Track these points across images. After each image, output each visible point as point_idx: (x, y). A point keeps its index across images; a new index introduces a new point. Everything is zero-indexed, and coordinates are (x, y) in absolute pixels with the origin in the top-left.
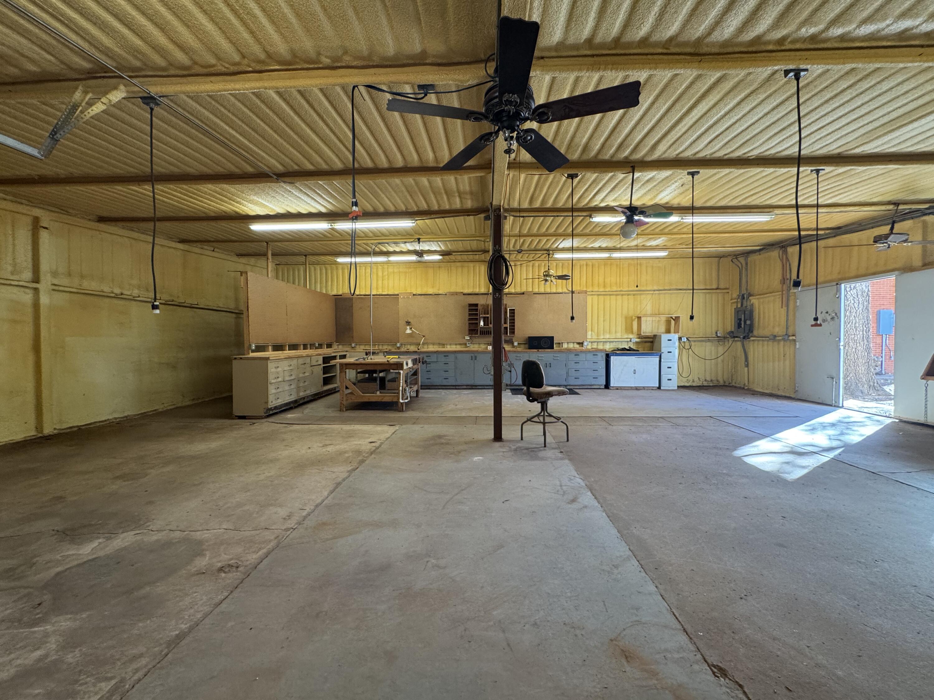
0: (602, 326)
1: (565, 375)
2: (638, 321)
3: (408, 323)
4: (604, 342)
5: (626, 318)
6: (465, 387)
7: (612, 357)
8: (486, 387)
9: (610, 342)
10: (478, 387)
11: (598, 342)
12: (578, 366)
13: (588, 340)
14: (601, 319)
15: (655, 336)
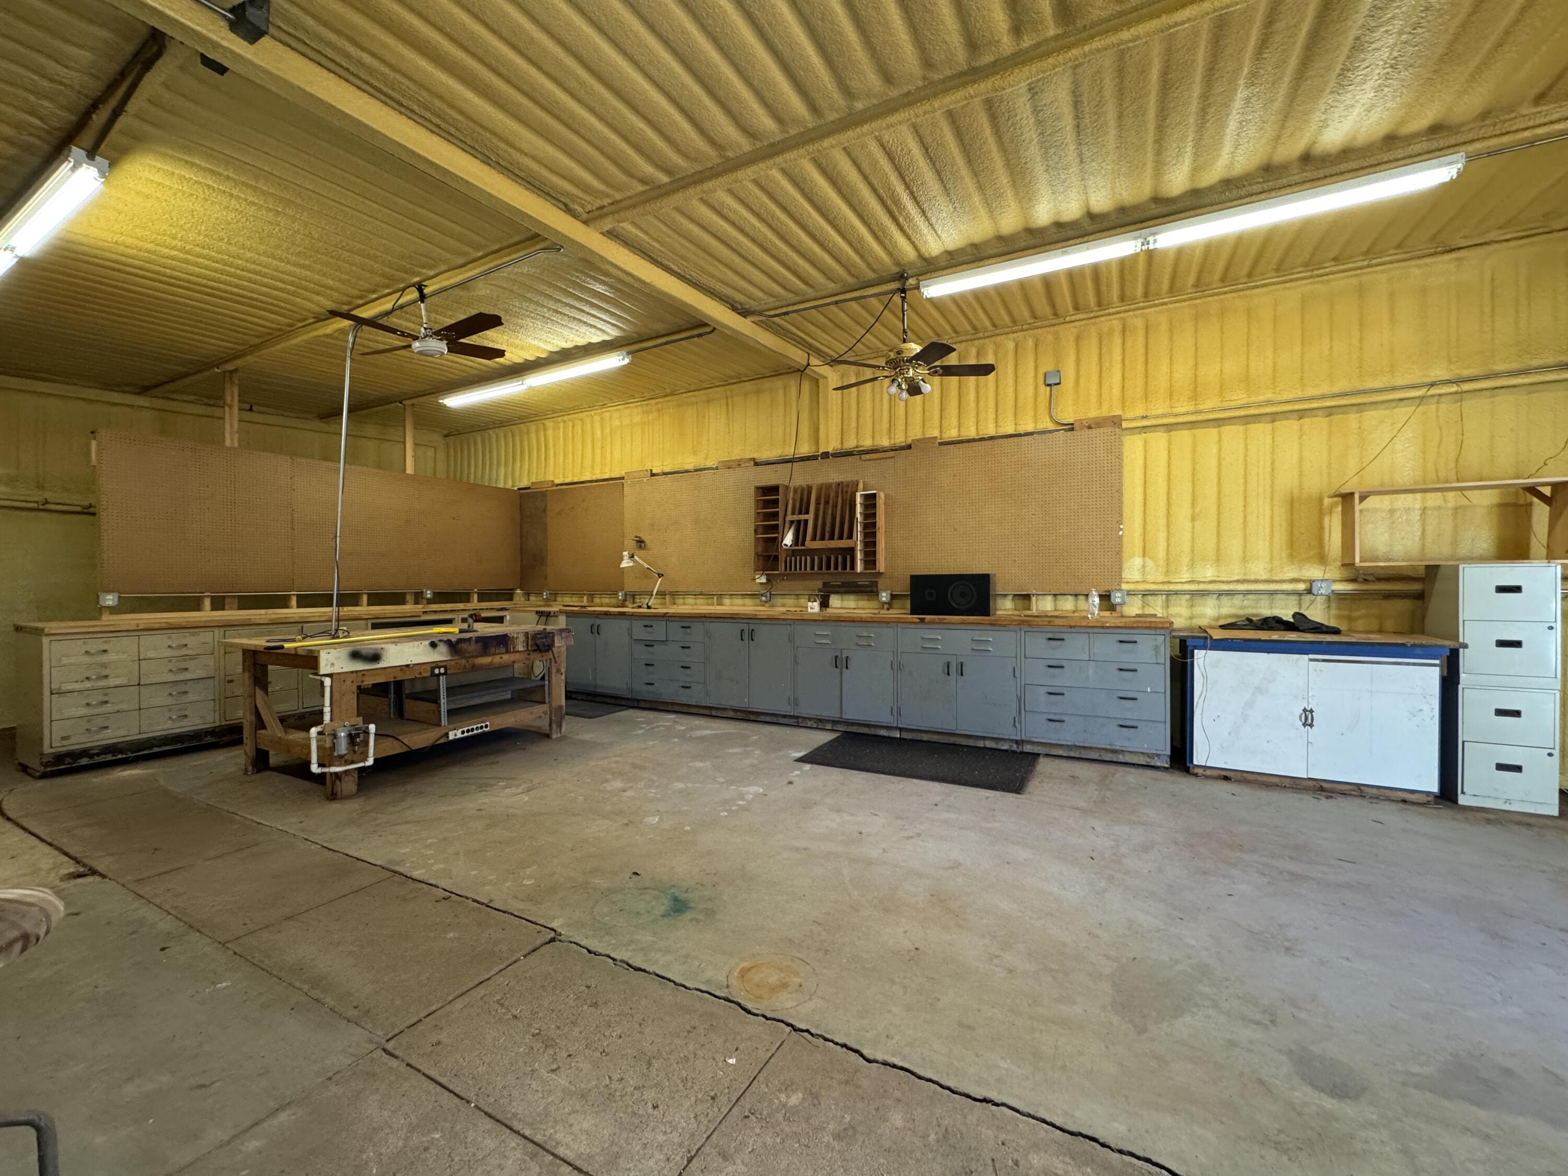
0: (1187, 536)
1: (1014, 706)
2: (1344, 512)
3: (640, 543)
4: (1193, 593)
5: (1292, 503)
6: (731, 714)
7: (1199, 654)
8: (782, 720)
9: (1220, 594)
10: (763, 718)
11: (1169, 594)
12: (1059, 680)
13: (1125, 587)
14: (1183, 512)
15: (1432, 571)
